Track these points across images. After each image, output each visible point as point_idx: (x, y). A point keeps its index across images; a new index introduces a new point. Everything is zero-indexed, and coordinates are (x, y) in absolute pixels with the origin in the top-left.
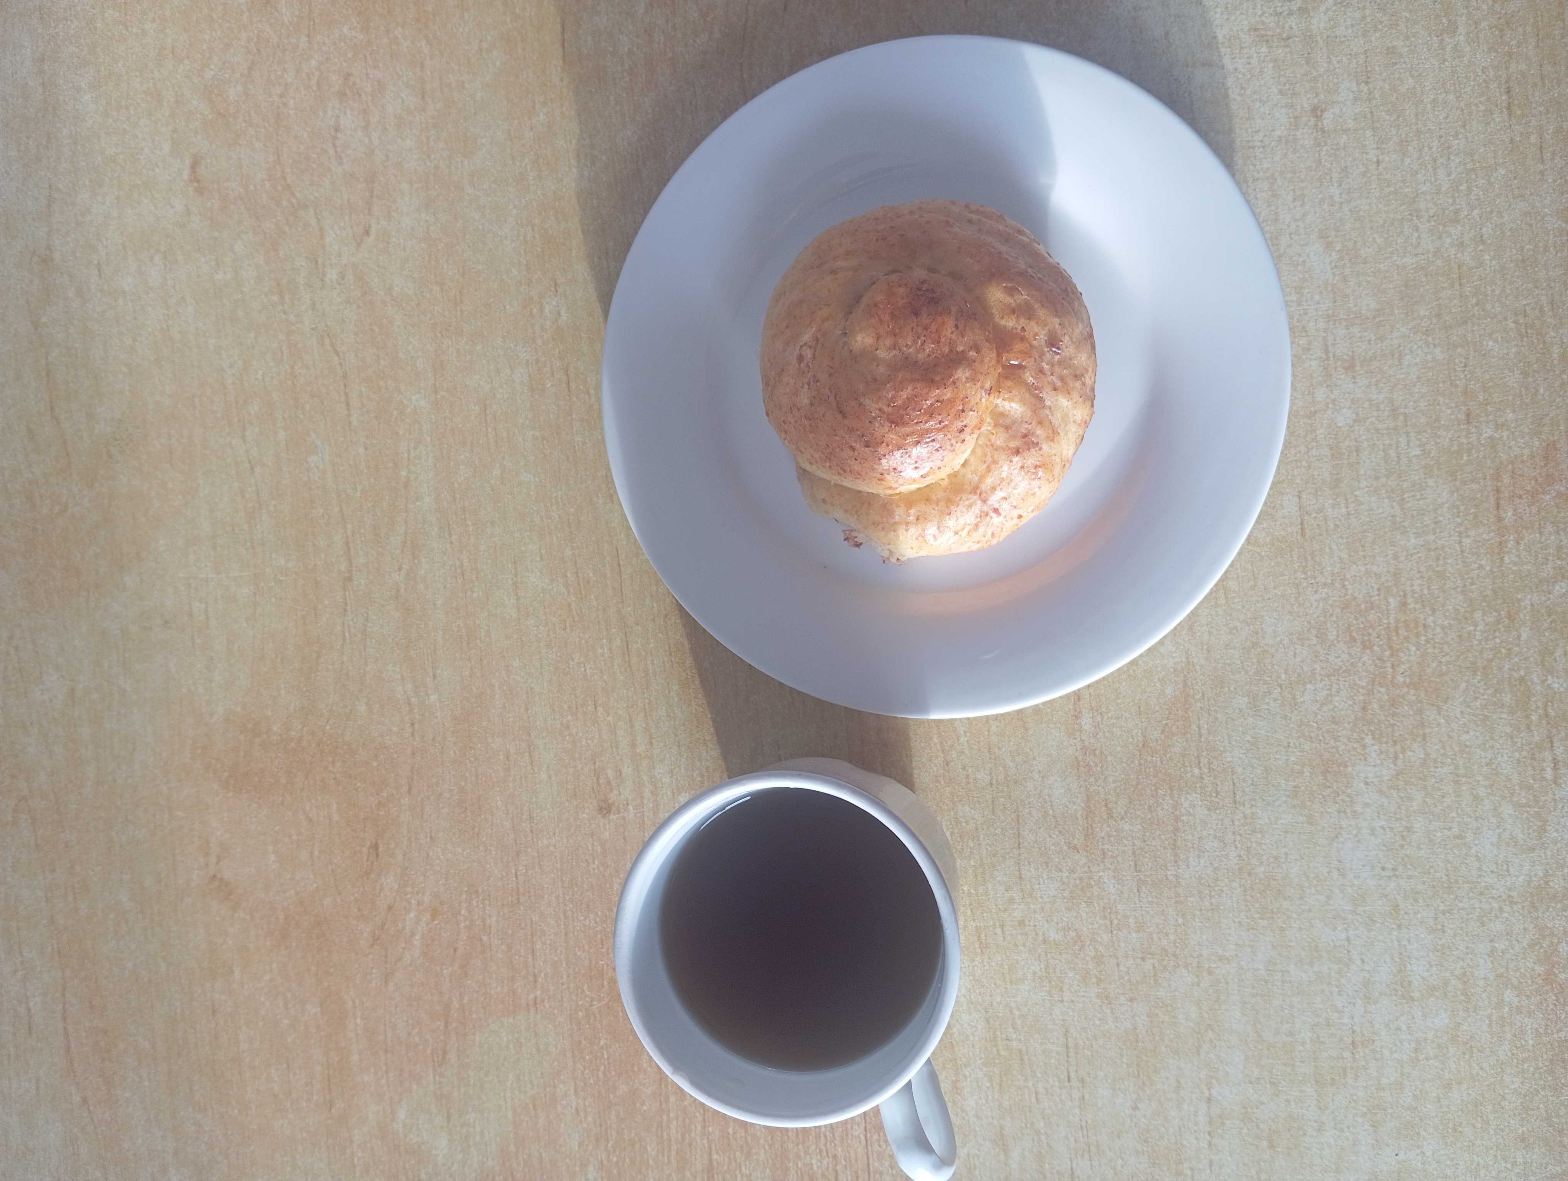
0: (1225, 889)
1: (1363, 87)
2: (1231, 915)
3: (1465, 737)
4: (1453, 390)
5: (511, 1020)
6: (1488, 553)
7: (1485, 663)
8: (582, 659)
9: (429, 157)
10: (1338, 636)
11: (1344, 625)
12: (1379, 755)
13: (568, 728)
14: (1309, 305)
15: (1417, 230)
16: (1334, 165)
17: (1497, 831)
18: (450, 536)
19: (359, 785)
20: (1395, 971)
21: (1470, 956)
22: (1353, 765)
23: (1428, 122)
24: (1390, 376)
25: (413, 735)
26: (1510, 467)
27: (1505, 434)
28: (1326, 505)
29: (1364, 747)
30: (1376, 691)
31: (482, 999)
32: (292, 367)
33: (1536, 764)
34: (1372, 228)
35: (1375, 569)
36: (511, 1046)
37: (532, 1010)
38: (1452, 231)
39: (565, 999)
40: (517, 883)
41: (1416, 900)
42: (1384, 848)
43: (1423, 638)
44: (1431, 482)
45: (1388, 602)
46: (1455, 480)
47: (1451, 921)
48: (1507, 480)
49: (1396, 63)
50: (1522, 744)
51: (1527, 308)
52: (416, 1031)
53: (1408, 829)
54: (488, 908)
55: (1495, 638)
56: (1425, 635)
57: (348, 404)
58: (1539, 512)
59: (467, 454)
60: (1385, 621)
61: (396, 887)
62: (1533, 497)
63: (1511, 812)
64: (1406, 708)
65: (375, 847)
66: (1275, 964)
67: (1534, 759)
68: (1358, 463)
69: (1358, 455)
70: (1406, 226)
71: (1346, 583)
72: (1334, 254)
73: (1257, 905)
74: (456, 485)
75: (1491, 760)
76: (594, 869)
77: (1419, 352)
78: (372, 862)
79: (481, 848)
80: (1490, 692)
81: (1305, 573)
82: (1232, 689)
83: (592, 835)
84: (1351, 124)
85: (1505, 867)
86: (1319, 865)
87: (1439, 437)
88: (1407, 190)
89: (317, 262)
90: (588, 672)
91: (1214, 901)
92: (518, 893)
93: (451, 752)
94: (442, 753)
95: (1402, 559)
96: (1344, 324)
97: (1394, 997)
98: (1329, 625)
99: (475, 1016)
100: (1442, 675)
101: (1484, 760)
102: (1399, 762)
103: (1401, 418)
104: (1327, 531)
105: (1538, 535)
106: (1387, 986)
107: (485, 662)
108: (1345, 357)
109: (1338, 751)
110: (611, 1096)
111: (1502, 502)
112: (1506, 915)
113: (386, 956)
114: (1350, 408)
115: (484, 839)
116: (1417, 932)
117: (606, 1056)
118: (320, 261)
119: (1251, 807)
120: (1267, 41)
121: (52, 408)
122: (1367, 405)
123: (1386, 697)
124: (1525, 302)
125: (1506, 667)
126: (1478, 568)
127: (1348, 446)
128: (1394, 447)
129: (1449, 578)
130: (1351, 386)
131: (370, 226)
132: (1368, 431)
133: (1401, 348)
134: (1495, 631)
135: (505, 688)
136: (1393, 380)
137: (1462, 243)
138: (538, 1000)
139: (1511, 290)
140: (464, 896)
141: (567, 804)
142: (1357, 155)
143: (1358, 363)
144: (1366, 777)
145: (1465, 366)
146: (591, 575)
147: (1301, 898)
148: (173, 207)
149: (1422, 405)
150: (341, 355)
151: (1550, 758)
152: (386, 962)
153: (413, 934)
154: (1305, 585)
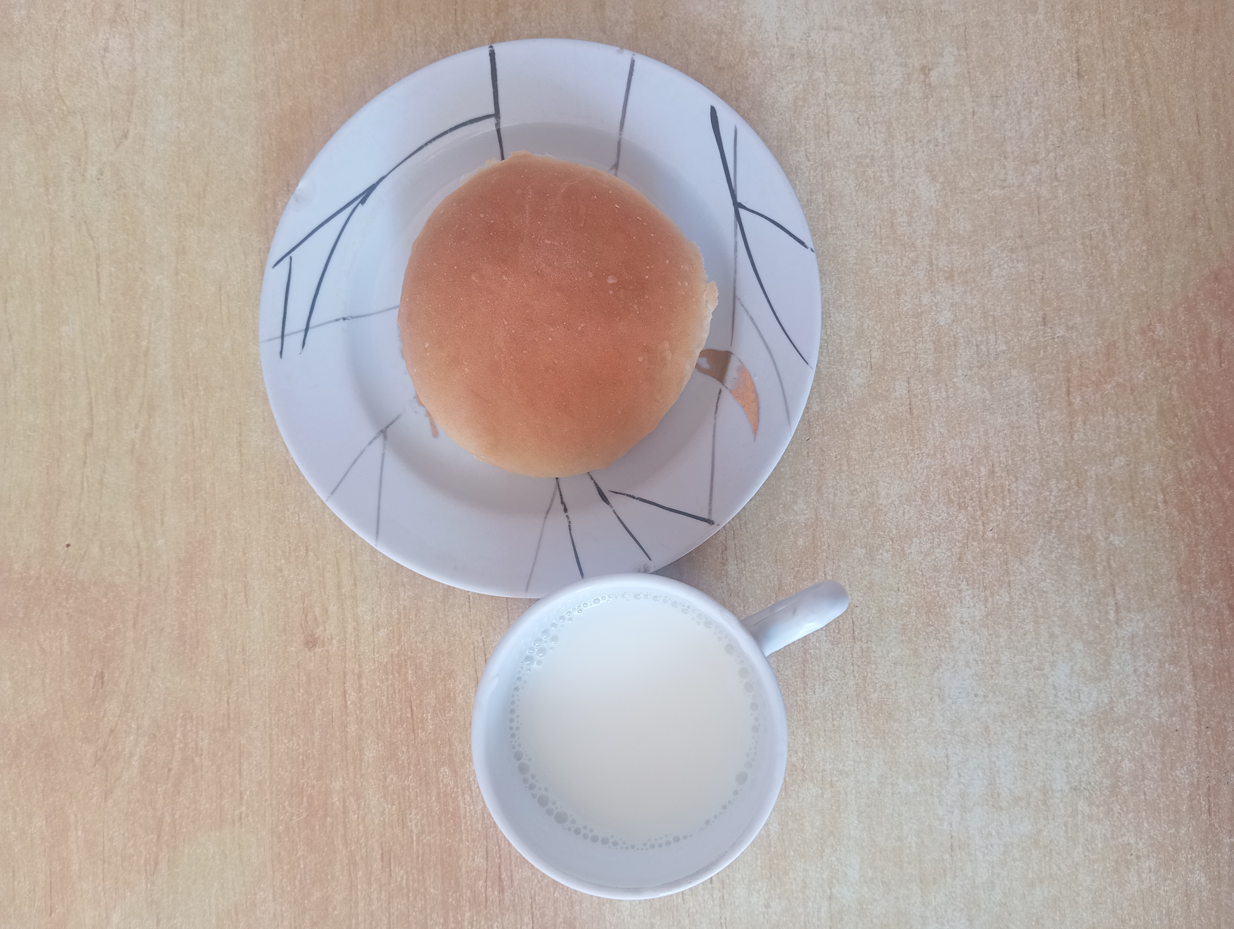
0: (845, 713)
2: (850, 735)
3: (1043, 584)
4: (1032, 297)
5: (218, 834)
6: (1061, 431)
7: (1058, 523)
9: (183, 75)
11: (943, 489)
12: (972, 599)
13: (281, 570)
14: (917, 226)
15: (1005, 168)
16: (939, 113)
17: (1070, 664)
18: (183, 398)
19: (89, 619)
20: (986, 784)
21: (1049, 771)
22: (951, 607)
23: (1014, 82)
24: (982, 285)
25: (140, 575)
26: (1078, 361)
27: (1075, 334)
28: (930, 388)
29: (960, 591)
30: (969, 545)
31: (192, 814)
32: (52, 249)
33: (1101, 608)
34: (968, 165)
35: (969, 442)
36: (217, 857)
37: (237, 824)
38: (1033, 170)
39: (267, 815)
40: (229, 710)
41: (1003, 722)
42: (977, 678)
43: (1008, 501)
44: (1014, 372)
45: (979, 470)
46: (1034, 371)
47: (1032, 741)
48: (1076, 372)
49: (988, 35)
50: (1090, 591)
51: (1092, 233)
52: (132, 843)
53: (997, 662)
54: (201, 732)
55: (1066, 502)
56: (1010, 499)
57: (99, 282)
58: (1102, 398)
59: (202, 328)
60: (977, 486)
61: (119, 712)
62: (1097, 385)
63: (1081, 647)
64: (994, 559)
65: (101, 676)
66: (886, 778)
67: (1099, 603)
68: (956, 355)
69: (955, 349)
70: (995, 165)
71: (946, 454)
72: (938, 185)
73: (872, 726)
74: (191, 355)
75: (1064, 604)
76: (299, 697)
77: (1005, 266)
78: (98, 690)
79: (197, 678)
80: (1063, 546)
81: (912, 445)
83: (298, 666)
85: (1077, 694)
86: (923, 692)
87: (1021, 335)
88: (996, 135)
89: (80, 160)
90: (301, 520)
91: (835, 723)
92: (229, 719)
93: (174, 591)
94: (165, 591)
95: (991, 435)
96: (945, 241)
97: (986, 807)
98: (932, 488)
99: (185, 830)
100: (1023, 532)
101: (1058, 604)
102: (989, 604)
103: (991, 319)
104: (930, 410)
105: (1101, 418)
106: (980, 796)
109: (938, 594)
110: (306, 902)
111: (1071, 390)
112: (1078, 736)
113: (107, 776)
114: (950, 310)
115: (201, 669)
116: (1005, 750)
117: (302, 866)
118: (83, 159)
119: (867, 642)
122: (963, 308)
123: (978, 550)
124: (1090, 228)
125: (1076, 525)
126: (1053, 444)
127: (948, 342)
128: (985, 344)
129: (1029, 451)
130: (951, 292)
131: (128, 131)
132: (964, 330)
133: (991, 263)
134: (1067, 496)
135: (226, 533)
136: (984, 288)
137: (1040, 179)
138: (243, 815)
139: (1080, 218)
140: (179, 722)
141: (277, 638)
142: (957, 106)
143: (956, 274)
144: (962, 617)
145: (1042, 279)
147: (908, 720)
149: (1008, 309)
150: (95, 239)
151: (1113, 603)
152: (106, 781)
153: (132, 755)
154: (912, 455)
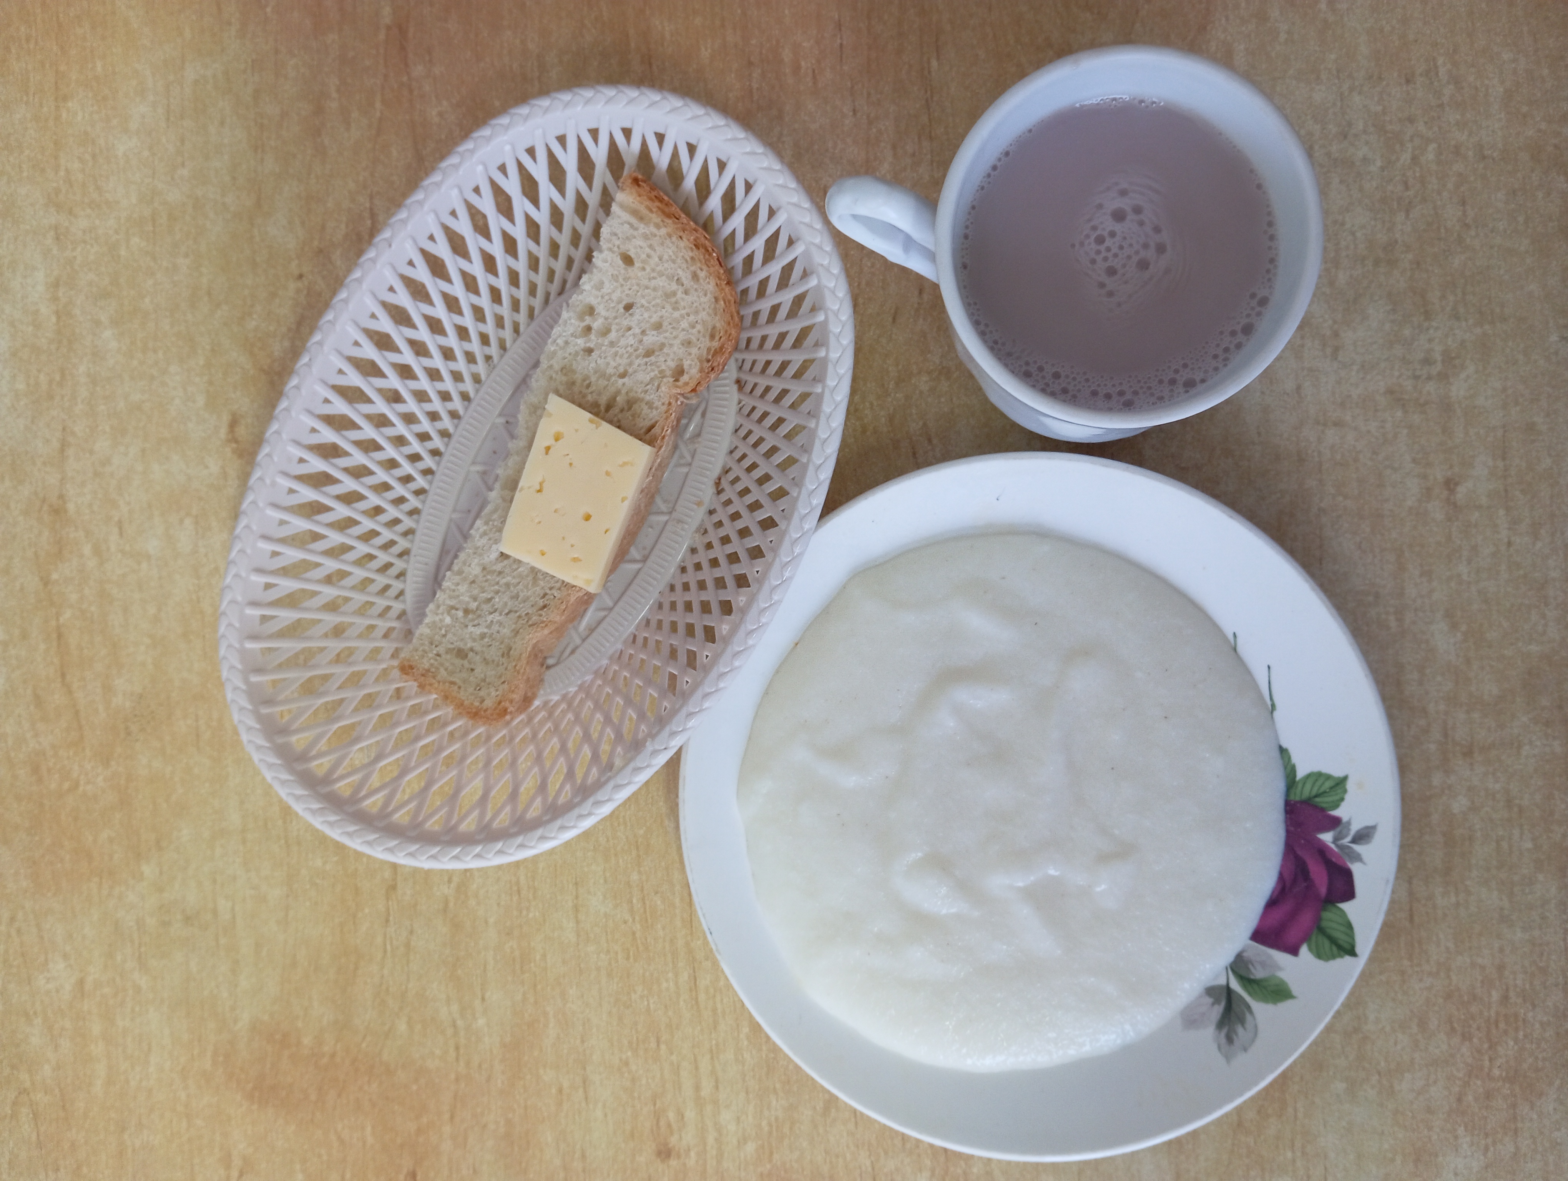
1: (1500, 464)
8: (646, 992)
10: (1439, 1026)
82: (1331, 1073)
84: (1484, 501)
107: (539, 987)
108: (1464, 742)
120: (1403, 405)
121: (63, 675)
146: (659, 903)
148: (207, 467)
